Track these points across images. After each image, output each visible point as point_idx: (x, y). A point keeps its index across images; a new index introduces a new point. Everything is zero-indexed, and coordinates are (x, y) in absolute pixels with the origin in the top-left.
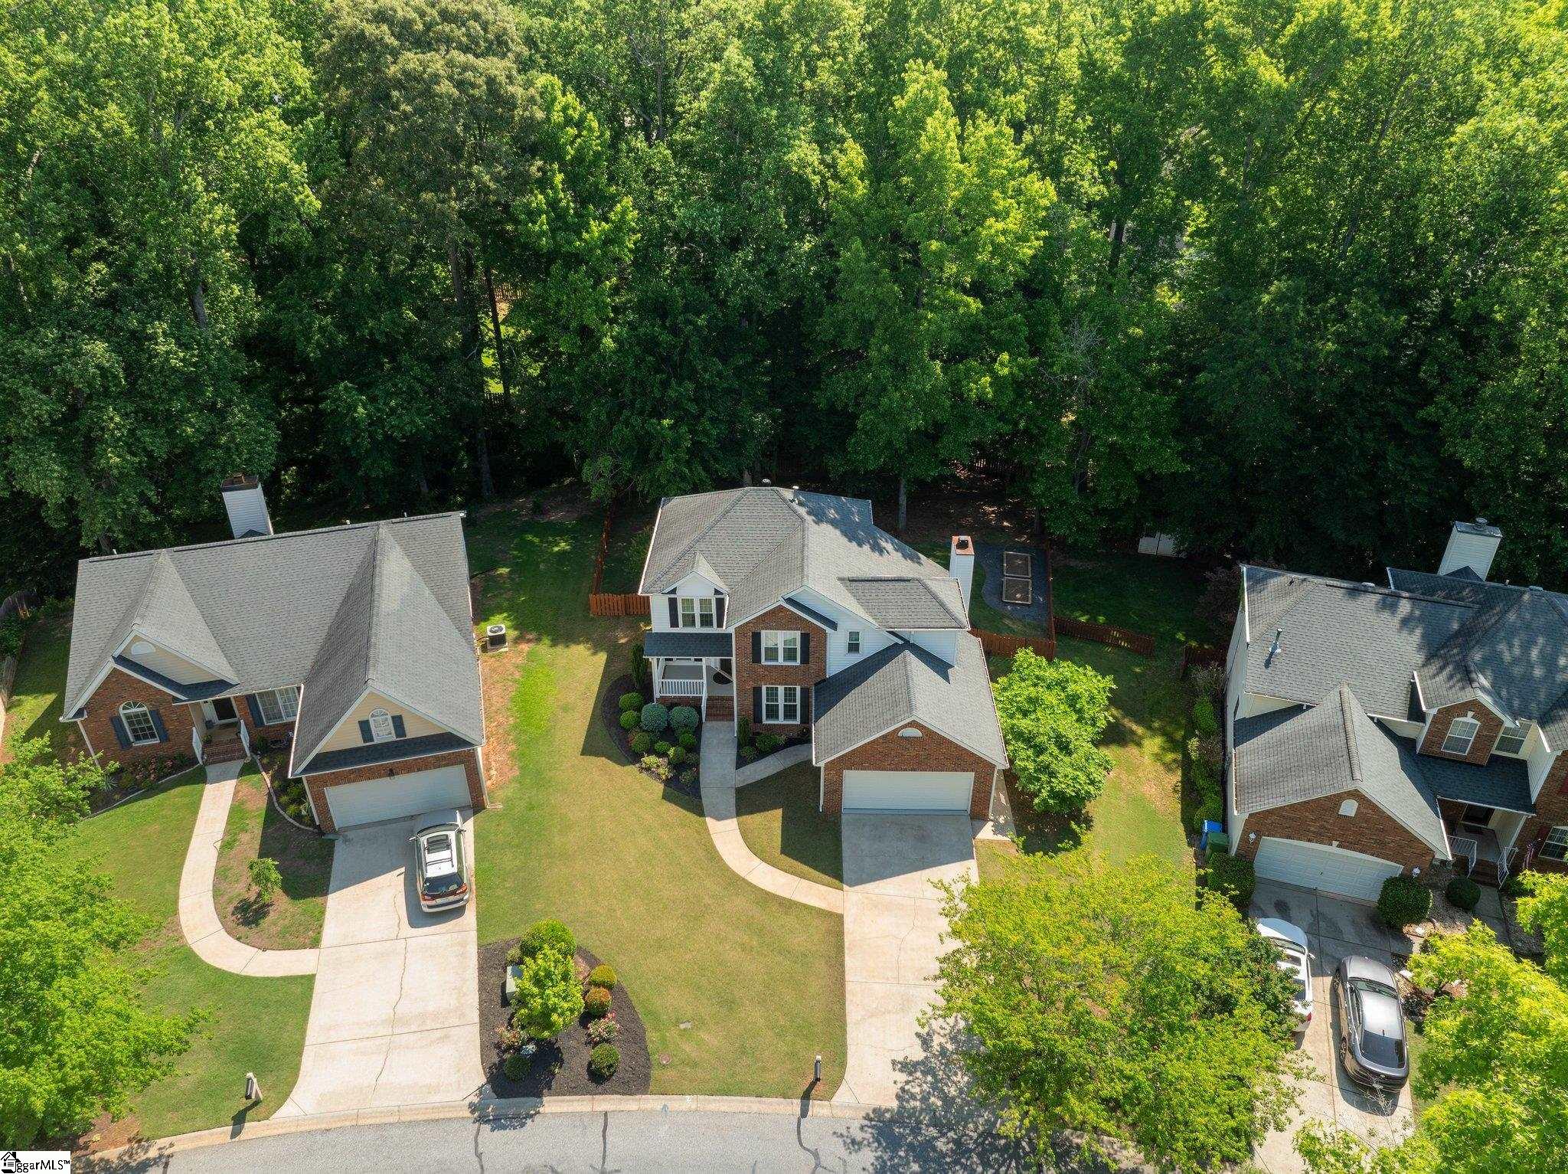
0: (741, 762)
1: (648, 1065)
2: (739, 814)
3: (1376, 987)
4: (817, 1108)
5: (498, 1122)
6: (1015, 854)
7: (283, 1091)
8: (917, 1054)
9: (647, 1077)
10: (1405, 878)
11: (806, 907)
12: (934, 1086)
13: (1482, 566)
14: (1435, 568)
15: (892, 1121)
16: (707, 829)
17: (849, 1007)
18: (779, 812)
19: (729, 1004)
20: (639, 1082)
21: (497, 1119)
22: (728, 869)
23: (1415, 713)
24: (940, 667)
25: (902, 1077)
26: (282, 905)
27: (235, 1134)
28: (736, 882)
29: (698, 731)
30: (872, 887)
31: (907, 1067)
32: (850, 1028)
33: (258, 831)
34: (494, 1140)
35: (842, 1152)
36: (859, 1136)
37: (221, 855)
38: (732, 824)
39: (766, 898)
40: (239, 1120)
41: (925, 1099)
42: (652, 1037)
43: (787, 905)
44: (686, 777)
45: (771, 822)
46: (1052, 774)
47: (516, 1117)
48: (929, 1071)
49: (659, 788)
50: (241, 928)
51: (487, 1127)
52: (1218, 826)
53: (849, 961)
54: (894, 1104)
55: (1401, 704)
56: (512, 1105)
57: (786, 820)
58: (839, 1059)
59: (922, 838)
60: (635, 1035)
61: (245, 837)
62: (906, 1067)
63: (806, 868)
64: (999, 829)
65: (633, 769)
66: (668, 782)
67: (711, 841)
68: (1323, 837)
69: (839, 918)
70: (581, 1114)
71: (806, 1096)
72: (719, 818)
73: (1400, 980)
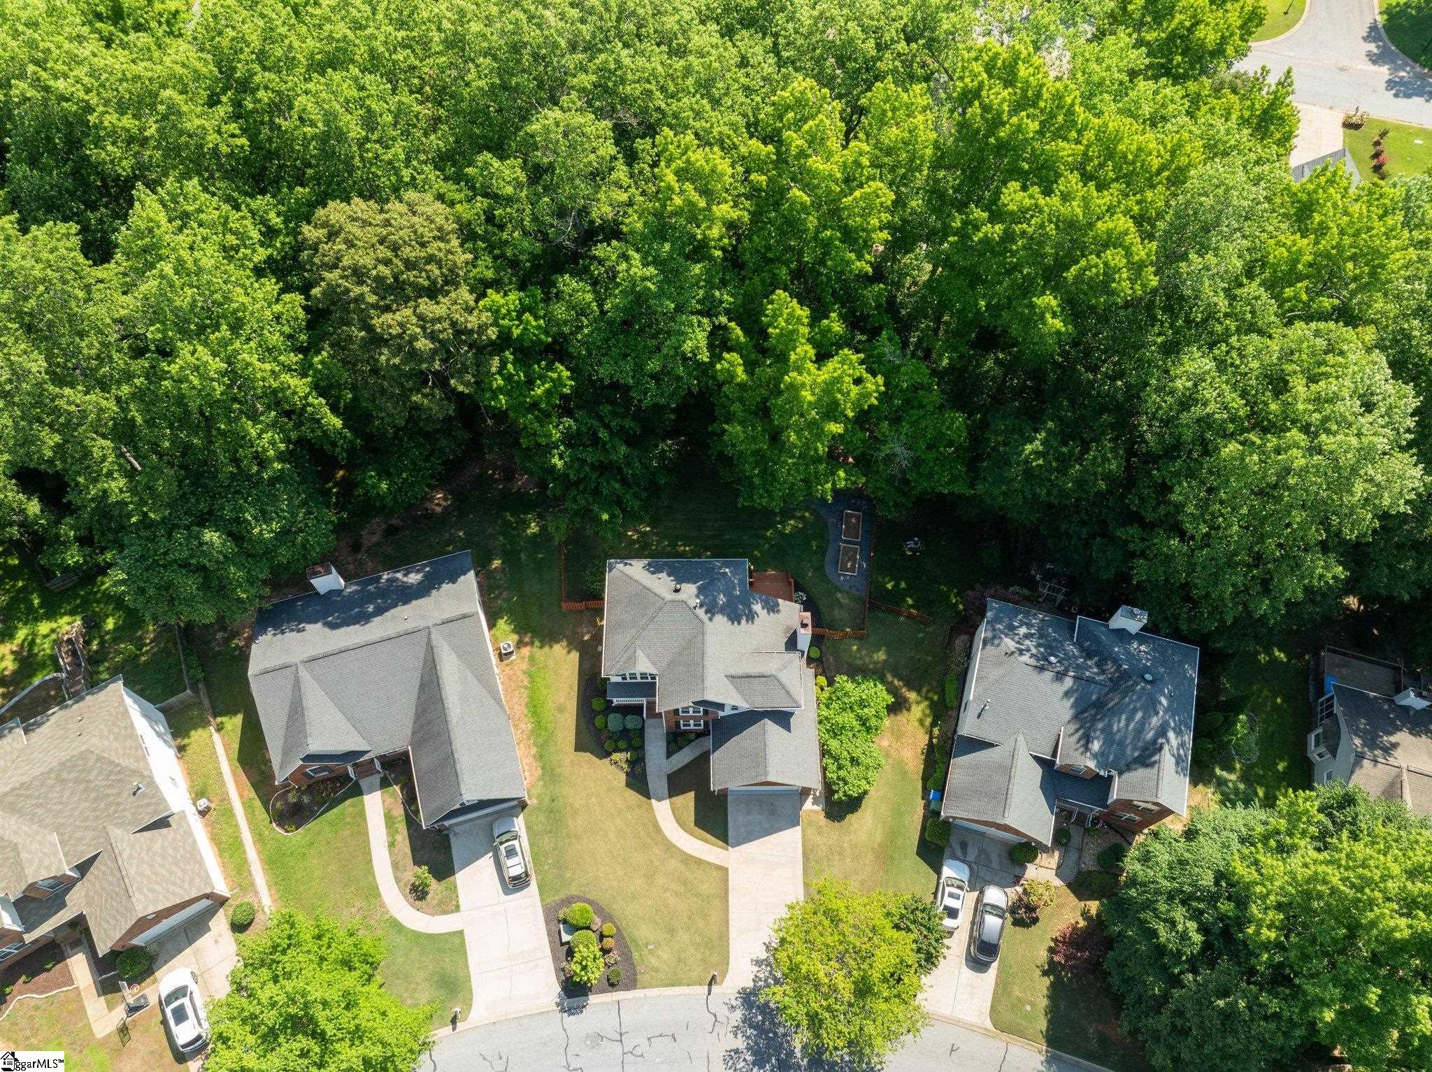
0: (669, 754)
1: (635, 974)
2: (670, 796)
4: (715, 988)
5: (571, 1011)
6: (822, 819)
7: (468, 1003)
8: (764, 955)
9: (635, 981)
11: (709, 864)
12: (770, 972)
15: (750, 993)
16: (652, 809)
17: (731, 929)
18: (692, 794)
19: (672, 931)
20: (631, 984)
21: (569, 1010)
22: (667, 839)
23: (1055, 750)
24: (786, 719)
25: (757, 969)
26: (434, 885)
27: (454, 1029)
28: (670, 848)
29: (642, 730)
30: (745, 847)
32: (731, 942)
33: (405, 832)
34: (570, 1020)
35: (727, 1013)
36: (734, 1003)
37: (390, 853)
38: (666, 803)
39: (688, 859)
40: (454, 1021)
41: (766, 980)
42: (636, 955)
43: (699, 862)
44: (638, 770)
45: (688, 800)
46: (846, 783)
47: (578, 1007)
48: (769, 965)
49: (623, 777)
50: (418, 903)
51: (565, 1015)
52: (938, 794)
53: (731, 900)
54: (751, 985)
56: (575, 1001)
57: (697, 799)
58: (725, 962)
59: (773, 812)
60: (627, 957)
61: (399, 838)
62: (758, 963)
63: (709, 836)
64: (815, 802)
65: (606, 761)
66: (627, 773)
67: (655, 817)
69: (727, 870)
70: (607, 1003)
71: (710, 984)
72: (659, 800)
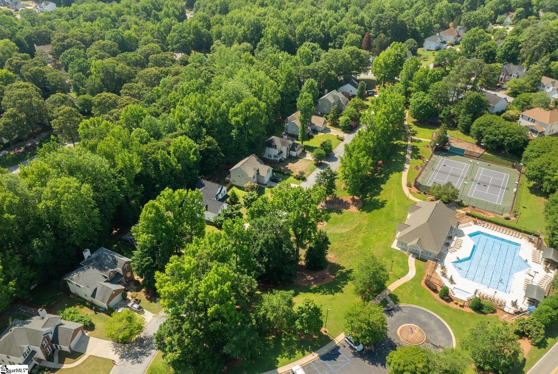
0: (53, 361)
2: (63, 363)
3: (133, 305)
4: (116, 363)
6: (92, 332)
10: (123, 293)
11: (86, 359)
12: (119, 352)
13: (90, 254)
14: (84, 259)
16: (64, 369)
17: (104, 357)
18: (67, 358)
22: (74, 367)
23: (106, 277)
24: (61, 324)
28: (77, 366)
30: (87, 350)
31: (116, 353)
32: (107, 358)
35: (123, 362)
36: (122, 360)
38: (64, 365)
39: (82, 363)
43: (85, 361)
46: (86, 321)
48: (117, 351)
53: (98, 356)
54: (120, 356)
55: (104, 278)
57: (69, 357)
58: (111, 360)
59: (83, 342)
63: (80, 357)
64: (87, 332)
67: (66, 369)
68: (114, 298)
69: (90, 355)
71: (114, 364)
72: (62, 367)
73: (132, 302)
